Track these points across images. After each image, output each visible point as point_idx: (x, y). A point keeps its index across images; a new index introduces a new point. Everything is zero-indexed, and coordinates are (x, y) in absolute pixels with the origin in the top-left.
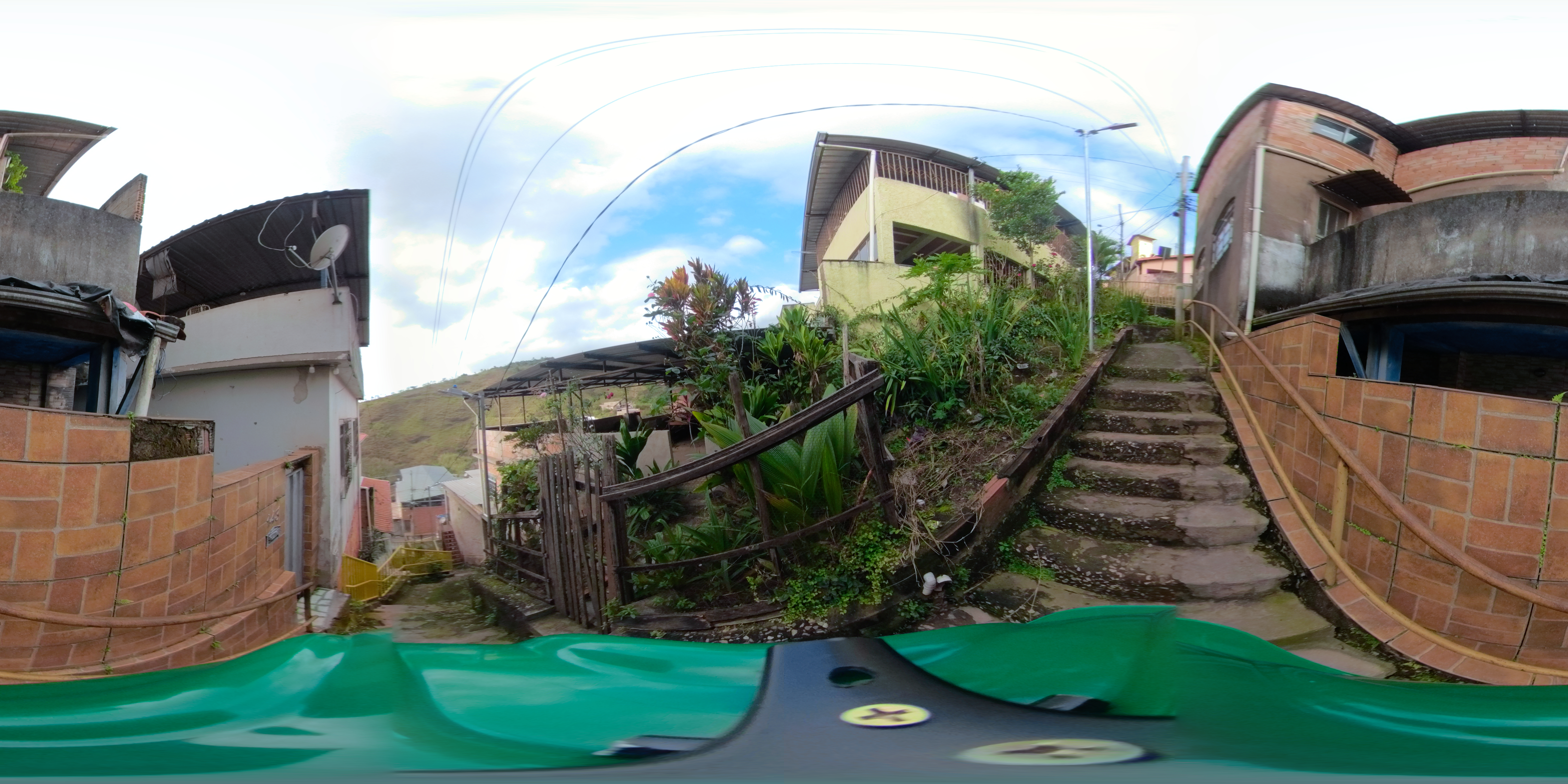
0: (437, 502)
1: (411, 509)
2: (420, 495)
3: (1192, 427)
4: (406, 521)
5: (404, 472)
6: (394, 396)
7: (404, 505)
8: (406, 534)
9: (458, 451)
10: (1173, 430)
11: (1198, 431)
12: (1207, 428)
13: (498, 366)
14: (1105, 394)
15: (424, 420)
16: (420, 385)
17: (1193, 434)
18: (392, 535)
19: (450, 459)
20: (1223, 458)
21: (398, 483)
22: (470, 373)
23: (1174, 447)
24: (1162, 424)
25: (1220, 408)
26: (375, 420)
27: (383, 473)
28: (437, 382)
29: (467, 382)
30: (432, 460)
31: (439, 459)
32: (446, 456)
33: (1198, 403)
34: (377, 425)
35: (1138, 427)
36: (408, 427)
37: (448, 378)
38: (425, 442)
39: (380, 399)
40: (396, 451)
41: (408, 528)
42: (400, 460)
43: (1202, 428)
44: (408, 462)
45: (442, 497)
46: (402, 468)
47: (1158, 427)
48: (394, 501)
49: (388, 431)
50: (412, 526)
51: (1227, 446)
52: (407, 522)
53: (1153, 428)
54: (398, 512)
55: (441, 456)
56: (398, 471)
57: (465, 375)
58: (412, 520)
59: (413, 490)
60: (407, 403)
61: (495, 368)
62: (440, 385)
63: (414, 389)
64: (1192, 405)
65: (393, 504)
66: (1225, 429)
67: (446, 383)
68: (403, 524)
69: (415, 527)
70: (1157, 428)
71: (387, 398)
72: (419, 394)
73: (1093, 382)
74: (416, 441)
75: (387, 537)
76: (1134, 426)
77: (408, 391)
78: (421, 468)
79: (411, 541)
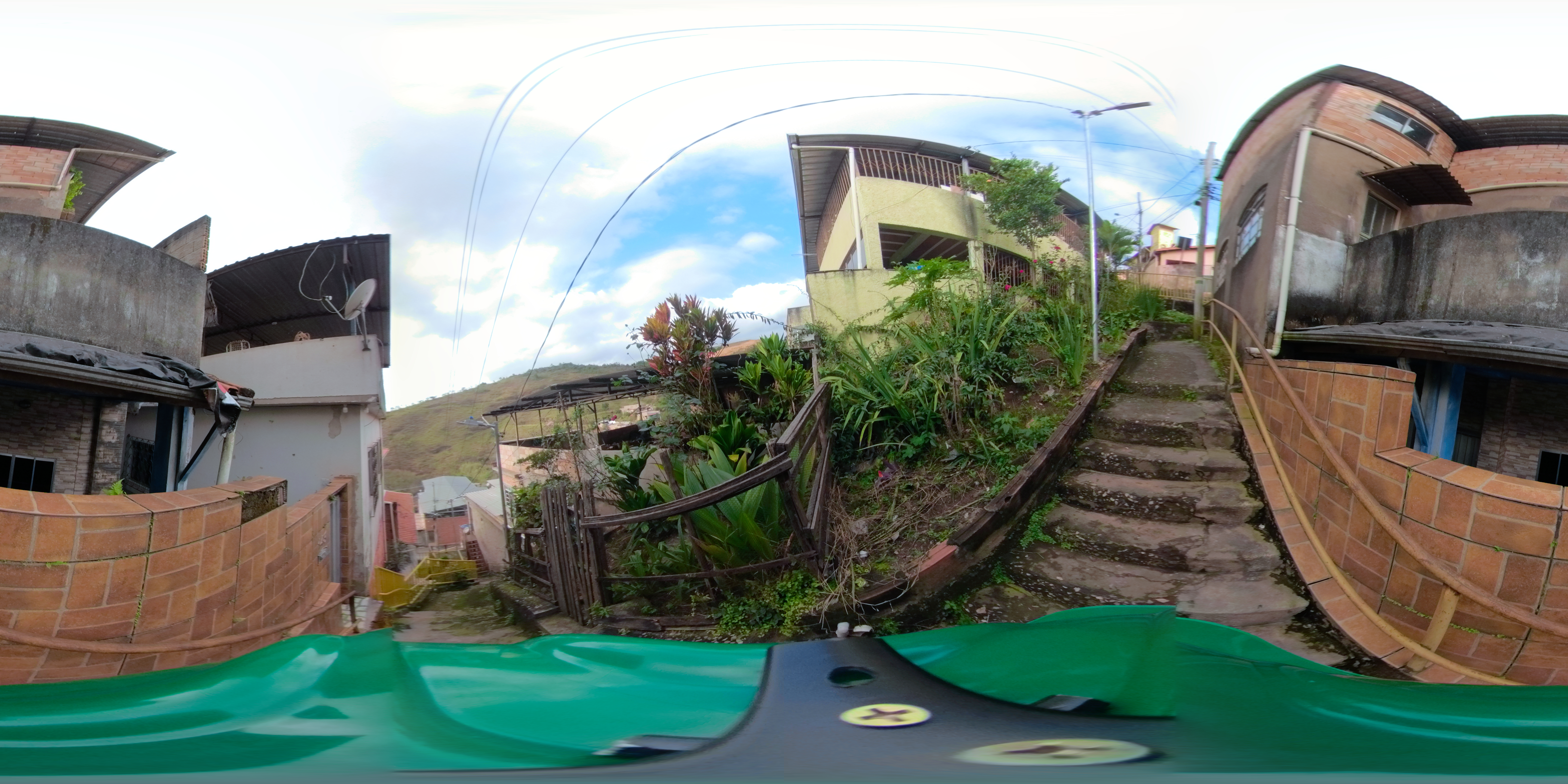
0: (460, 512)
1: (435, 519)
2: (443, 506)
3: (1207, 474)
4: (429, 532)
5: (425, 483)
6: (414, 407)
7: (427, 516)
8: (430, 545)
9: (480, 460)
10: (1182, 475)
11: (1214, 477)
12: (1225, 475)
13: (517, 373)
14: (1105, 423)
15: (444, 430)
16: (439, 395)
17: (1208, 481)
18: (417, 546)
19: (472, 468)
20: (1245, 517)
21: (420, 494)
22: (489, 381)
23: (1182, 503)
24: (1170, 468)
25: (1241, 444)
26: (396, 431)
27: (405, 487)
28: (456, 392)
29: (486, 391)
30: (454, 470)
31: (461, 468)
32: (467, 465)
33: (1215, 439)
34: (398, 436)
35: (1140, 469)
36: (428, 437)
37: (468, 387)
38: (446, 452)
39: (401, 410)
40: (417, 462)
41: (432, 538)
42: (421, 471)
43: (1218, 475)
44: (430, 473)
45: (464, 507)
46: (425, 478)
47: (1165, 471)
48: (417, 512)
49: (409, 442)
50: (436, 537)
51: (1251, 504)
52: (431, 533)
53: (1158, 472)
54: (421, 523)
55: (463, 466)
56: (420, 482)
57: (484, 384)
58: (435, 530)
59: (435, 501)
60: (427, 413)
61: (514, 375)
62: (459, 394)
63: (434, 399)
64: (1207, 440)
65: (416, 515)
66: (1247, 476)
67: (465, 392)
68: (426, 535)
69: (439, 537)
70: (1163, 472)
71: (408, 408)
72: (439, 405)
73: (1092, 407)
74: (438, 451)
75: (412, 549)
76: (1135, 468)
77: (427, 401)
78: (443, 479)
79: (435, 551)
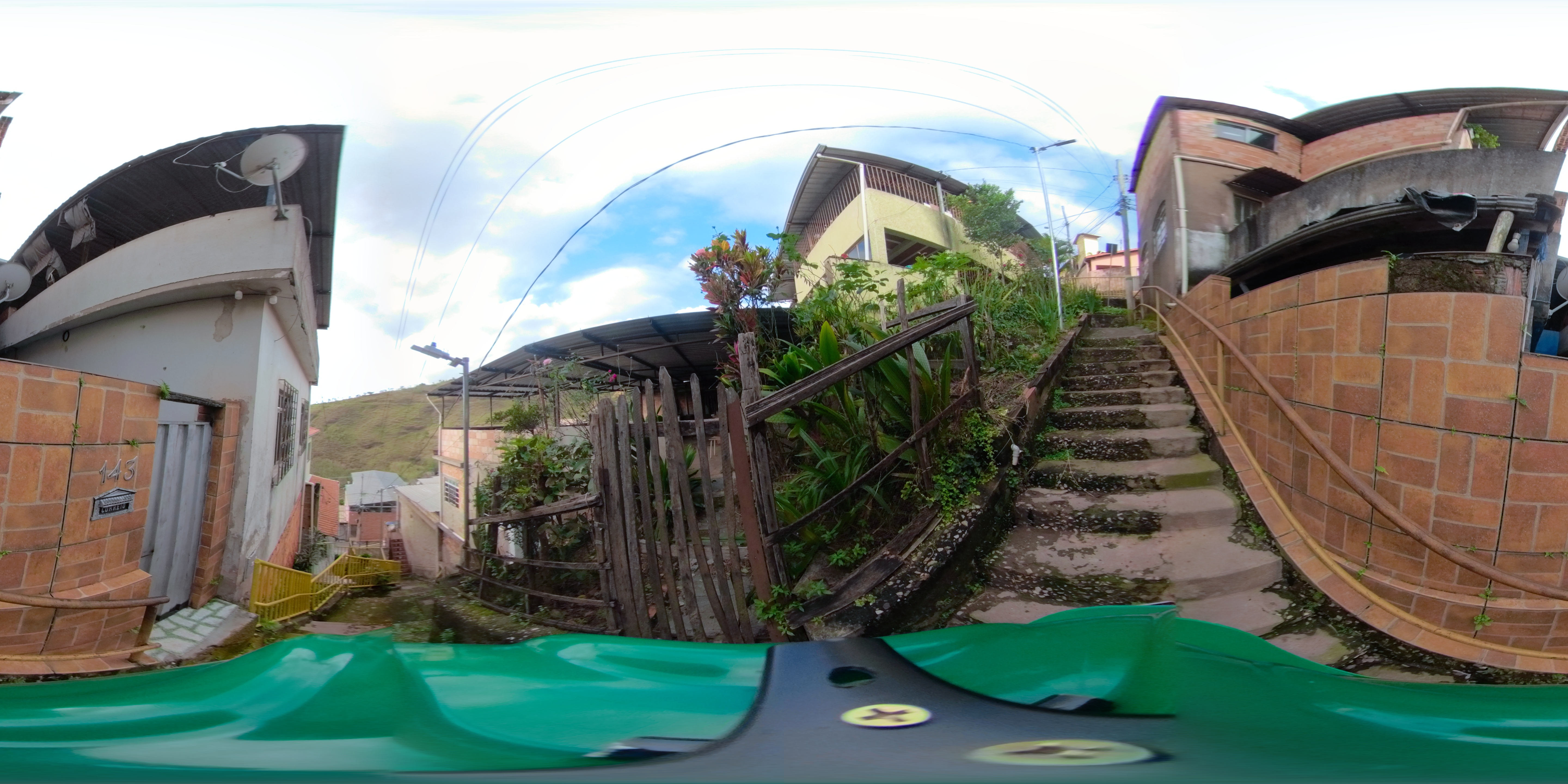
0: (388, 508)
1: (359, 513)
2: (368, 500)
4: (352, 526)
5: (355, 476)
6: (351, 400)
7: (352, 508)
8: (351, 539)
9: (412, 460)
15: (379, 426)
16: (376, 391)
18: (337, 540)
19: (403, 466)
21: (348, 486)
26: (330, 423)
27: (334, 474)
28: (395, 389)
30: (385, 466)
31: (391, 466)
32: (398, 464)
34: (332, 427)
36: (360, 432)
37: (406, 386)
38: (377, 448)
39: (337, 402)
40: (348, 455)
41: (354, 533)
42: (351, 464)
44: (360, 467)
45: (394, 503)
46: (354, 471)
48: (342, 504)
49: (342, 434)
50: (358, 531)
52: (354, 527)
54: (344, 515)
55: (394, 463)
56: (349, 474)
57: (423, 385)
58: (359, 525)
59: (362, 494)
60: (363, 408)
62: (397, 392)
63: (371, 395)
65: (340, 507)
67: (404, 391)
68: (349, 529)
69: (362, 532)
71: (344, 401)
72: (376, 401)
74: (370, 447)
75: (330, 542)
77: (364, 396)
78: (373, 473)
79: (356, 546)
